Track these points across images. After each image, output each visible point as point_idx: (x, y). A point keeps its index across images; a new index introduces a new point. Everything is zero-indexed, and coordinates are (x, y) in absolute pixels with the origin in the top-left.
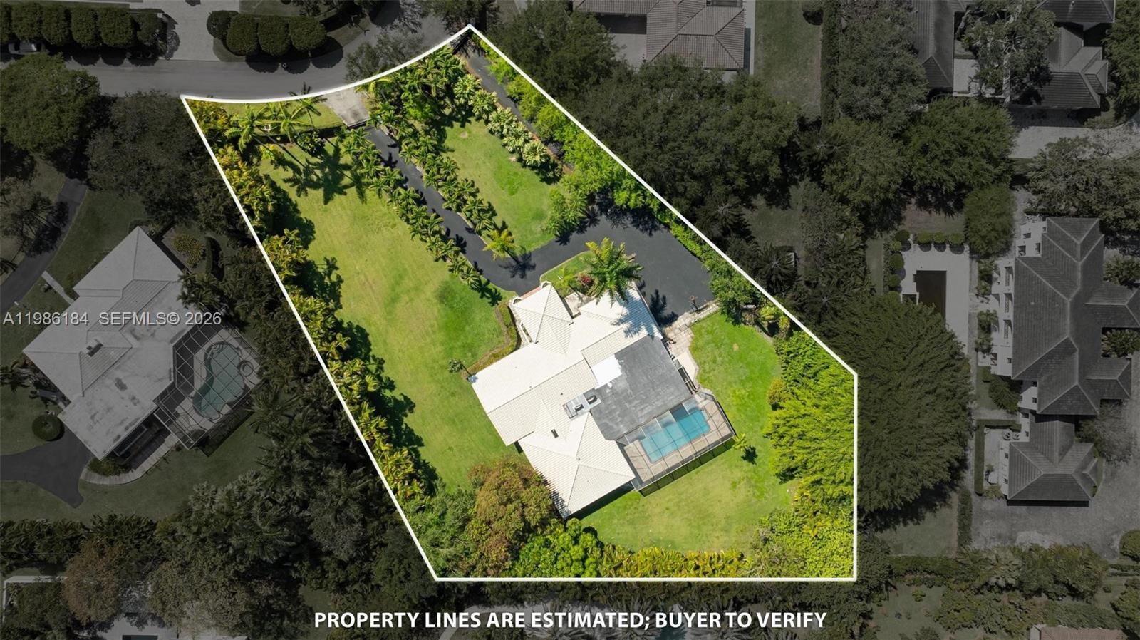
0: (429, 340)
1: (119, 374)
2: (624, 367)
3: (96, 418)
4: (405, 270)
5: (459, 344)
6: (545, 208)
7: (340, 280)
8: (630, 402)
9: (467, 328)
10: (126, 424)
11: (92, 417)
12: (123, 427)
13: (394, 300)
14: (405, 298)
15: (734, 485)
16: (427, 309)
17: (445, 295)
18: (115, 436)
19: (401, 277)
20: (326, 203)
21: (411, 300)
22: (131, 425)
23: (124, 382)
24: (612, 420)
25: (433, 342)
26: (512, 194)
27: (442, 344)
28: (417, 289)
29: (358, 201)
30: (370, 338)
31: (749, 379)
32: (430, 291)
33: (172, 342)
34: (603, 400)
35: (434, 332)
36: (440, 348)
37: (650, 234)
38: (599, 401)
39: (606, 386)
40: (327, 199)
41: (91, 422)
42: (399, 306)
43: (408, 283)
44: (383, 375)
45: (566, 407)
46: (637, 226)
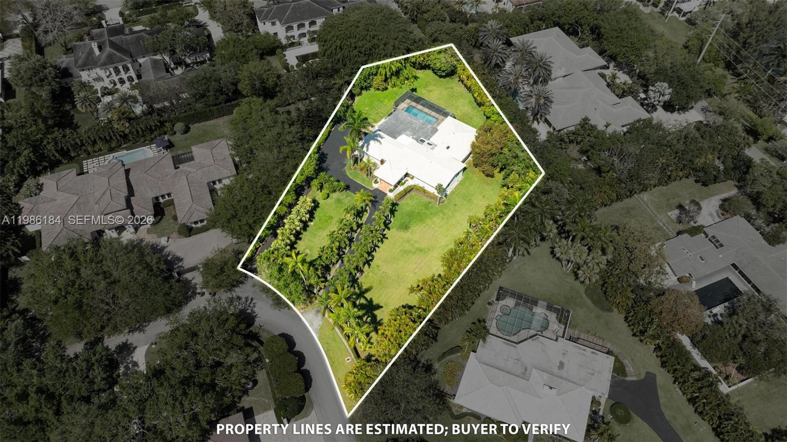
0: (433, 226)
1: (556, 370)
2: (400, 134)
3: (591, 371)
4: (400, 251)
5: (427, 211)
6: (333, 200)
7: (424, 281)
8: (415, 128)
9: (417, 211)
10: (582, 351)
11: (593, 374)
12: (585, 352)
13: (421, 250)
14: (417, 245)
15: (430, 91)
16: (418, 233)
17: (405, 227)
18: (594, 355)
19: (405, 252)
20: (382, 307)
21: (416, 242)
22: (581, 349)
23: (558, 364)
24: (428, 132)
25: (433, 223)
26: (332, 217)
27: (432, 219)
28: (408, 241)
29: (372, 291)
31: (379, 100)
32: (406, 235)
33: (515, 347)
34: (420, 137)
35: (427, 225)
36: (435, 219)
37: (327, 154)
38: (421, 138)
39: (413, 138)
40: (379, 307)
41: (596, 374)
42: (423, 246)
43: (407, 247)
45: (432, 149)
46: (325, 161)
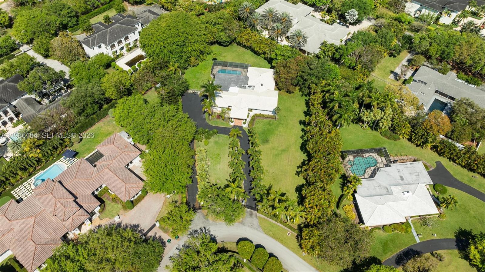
0: (281, 134)
1: (401, 182)
2: (228, 87)
3: (417, 174)
4: (273, 156)
5: (272, 127)
6: (213, 144)
7: (298, 167)
9: (266, 129)
10: (405, 166)
11: (418, 175)
12: (407, 166)
13: (283, 151)
14: (280, 149)
15: (225, 56)
16: (275, 141)
17: (266, 141)
18: (412, 165)
19: (276, 155)
20: (285, 193)
21: (278, 147)
22: (404, 165)
23: (400, 178)
24: (243, 80)
25: (280, 132)
26: (219, 154)
27: (277, 130)
28: (273, 149)
29: (273, 186)
30: (300, 145)
32: (270, 145)
33: (374, 180)
34: (241, 85)
35: (278, 134)
36: (279, 129)
38: (243, 85)
39: (237, 87)
40: (283, 194)
41: (420, 174)
42: (284, 148)
43: (275, 152)
44: (303, 134)
45: (253, 89)
